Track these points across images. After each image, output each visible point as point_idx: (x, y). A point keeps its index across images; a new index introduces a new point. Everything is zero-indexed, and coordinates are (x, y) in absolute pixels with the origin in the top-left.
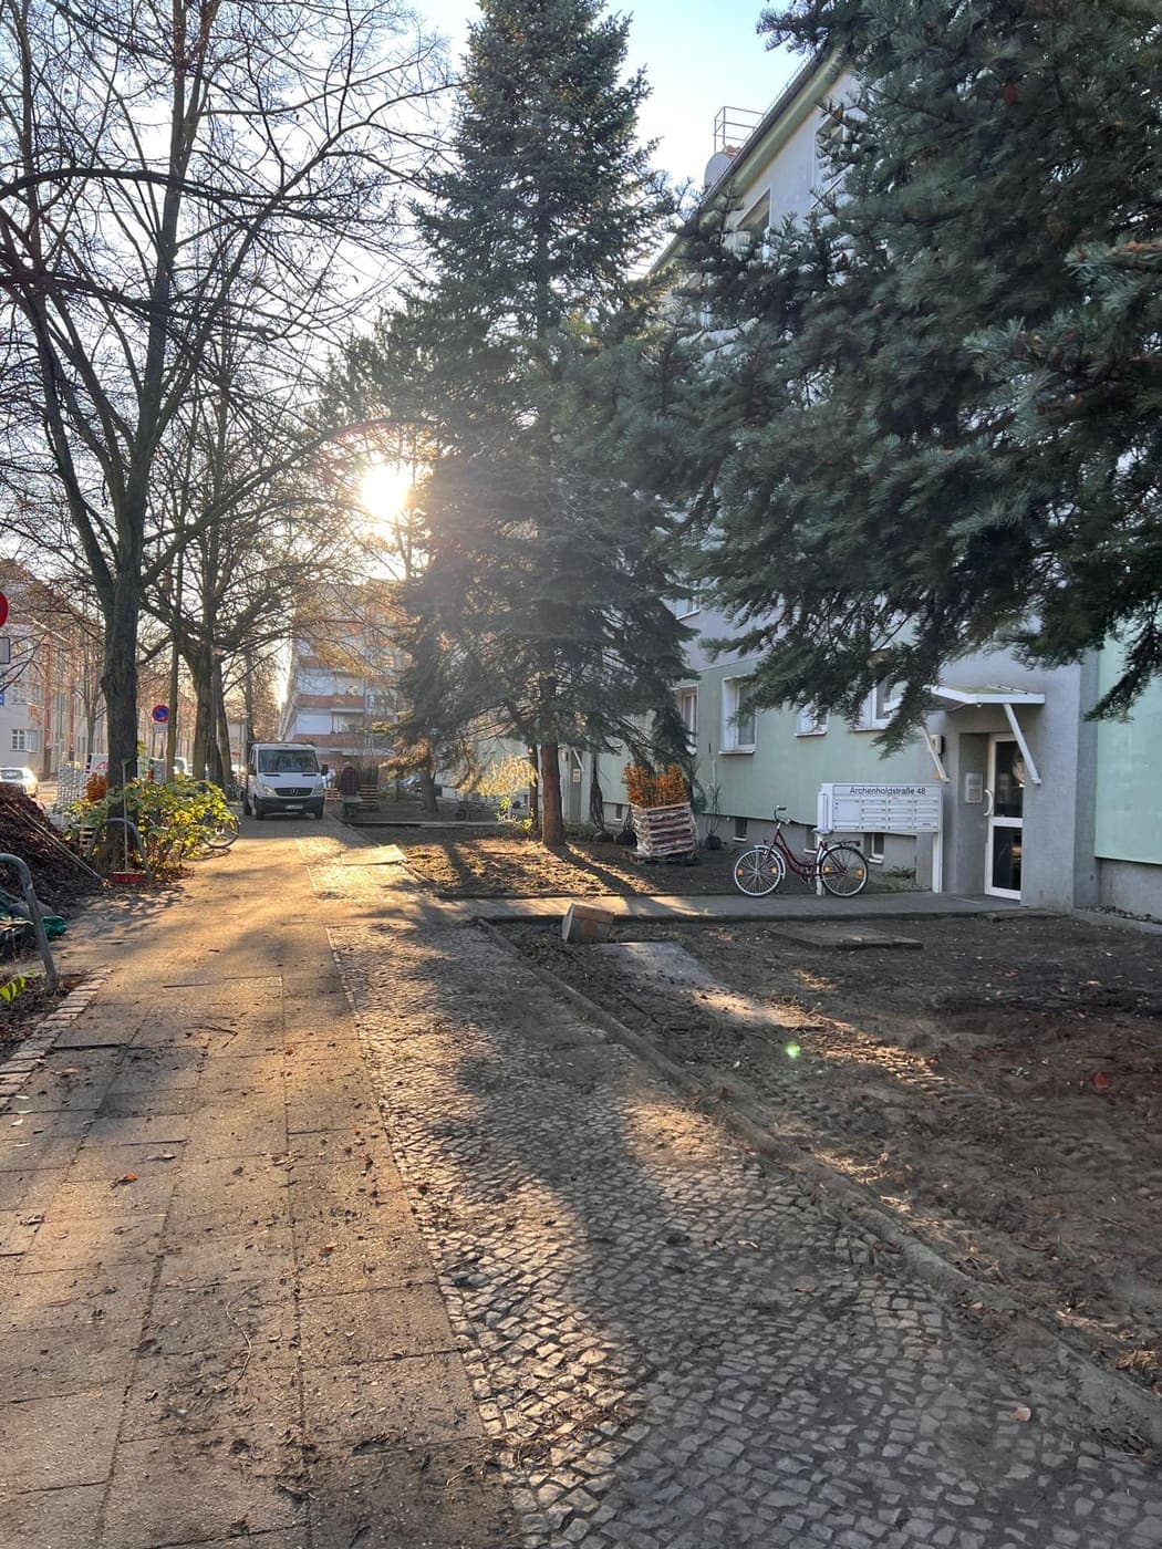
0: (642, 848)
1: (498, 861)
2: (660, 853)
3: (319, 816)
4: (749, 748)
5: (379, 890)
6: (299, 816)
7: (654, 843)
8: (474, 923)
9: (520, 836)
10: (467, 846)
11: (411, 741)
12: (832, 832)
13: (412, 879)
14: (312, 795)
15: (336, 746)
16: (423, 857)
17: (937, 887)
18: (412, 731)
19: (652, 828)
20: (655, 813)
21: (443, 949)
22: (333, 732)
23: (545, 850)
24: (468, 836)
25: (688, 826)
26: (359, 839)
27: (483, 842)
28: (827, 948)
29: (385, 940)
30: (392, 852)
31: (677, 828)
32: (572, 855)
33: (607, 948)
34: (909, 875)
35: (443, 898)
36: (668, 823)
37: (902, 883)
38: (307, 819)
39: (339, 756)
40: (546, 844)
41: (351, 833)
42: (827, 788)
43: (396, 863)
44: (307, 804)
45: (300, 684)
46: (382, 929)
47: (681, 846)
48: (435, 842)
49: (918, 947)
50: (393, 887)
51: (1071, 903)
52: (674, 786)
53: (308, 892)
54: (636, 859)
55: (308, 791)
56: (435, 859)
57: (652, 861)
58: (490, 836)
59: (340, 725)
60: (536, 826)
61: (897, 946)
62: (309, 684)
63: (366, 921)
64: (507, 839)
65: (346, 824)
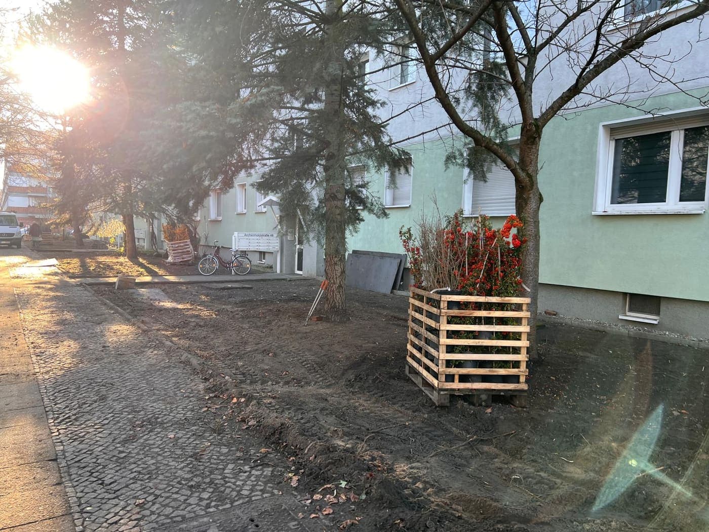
0: (170, 259)
1: (103, 264)
2: (177, 261)
3: (19, 246)
4: (220, 218)
5: (42, 276)
6: (9, 247)
7: (174, 256)
8: (81, 285)
9: (118, 255)
10: (91, 259)
11: (61, 212)
12: (237, 251)
13: (59, 271)
14: (14, 237)
15: (30, 213)
16: (68, 263)
17: (278, 271)
18: (62, 208)
19: (173, 250)
20: (175, 244)
21: (64, 293)
22: (29, 206)
23: (127, 260)
24: (92, 255)
25: (188, 249)
26: (38, 257)
27: (99, 257)
28: (217, 289)
29: (39, 291)
30: (53, 261)
31: (184, 250)
32: (139, 261)
33: (131, 291)
34: (271, 267)
35: (71, 277)
36: (180, 248)
37: (268, 270)
38: (13, 248)
39: (33, 218)
40: (128, 258)
41: (34, 254)
42: (236, 234)
43: (54, 266)
44: (12, 241)
45: (8, 181)
46: (39, 287)
47: (187, 258)
48: (75, 258)
49: (251, 288)
50: (49, 275)
51: (316, 275)
52: (183, 233)
53: (7, 276)
54: (167, 263)
55: (13, 234)
56: (74, 265)
57: (173, 264)
58: (104, 255)
59: (32, 203)
60: (125, 250)
61: (243, 288)
62: (14, 181)
63: (31, 285)
64: (112, 256)
65: (33, 250)
